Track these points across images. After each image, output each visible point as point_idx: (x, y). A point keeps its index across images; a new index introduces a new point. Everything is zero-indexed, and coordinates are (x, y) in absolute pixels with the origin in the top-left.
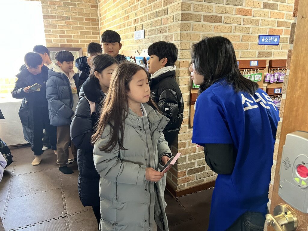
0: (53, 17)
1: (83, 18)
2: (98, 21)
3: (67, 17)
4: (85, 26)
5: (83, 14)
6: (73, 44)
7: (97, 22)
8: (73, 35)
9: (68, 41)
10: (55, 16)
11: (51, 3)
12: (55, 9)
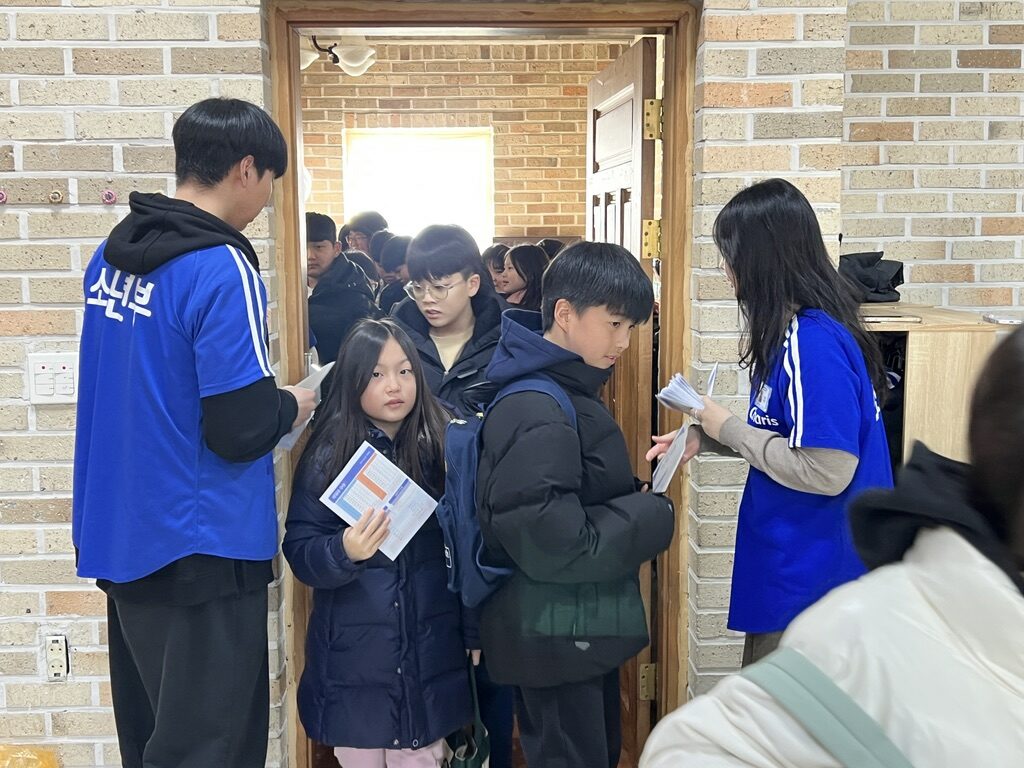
0: (518, 162)
3: (551, 159)
6: (558, 226)
8: (560, 203)
9: (546, 220)
10: (522, 159)
11: (516, 128)
12: (524, 141)
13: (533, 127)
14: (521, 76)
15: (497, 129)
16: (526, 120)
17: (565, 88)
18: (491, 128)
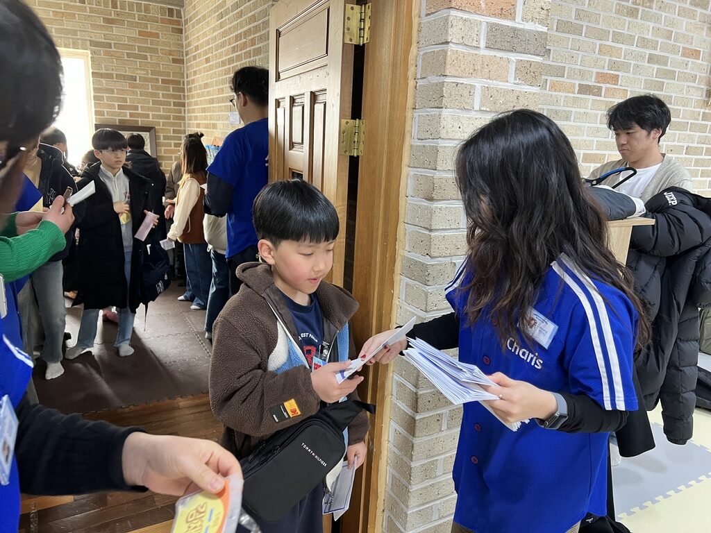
0: (109, 76)
1: (157, 80)
2: (184, 85)
3: (132, 76)
4: (161, 92)
5: (159, 73)
6: (140, 119)
7: (182, 86)
8: (139, 105)
9: (131, 115)
10: (112, 75)
11: (107, 53)
12: (113, 62)
13: (118, 54)
14: (108, 19)
15: (93, 53)
16: (113, 49)
17: (139, 31)
18: (89, 52)
